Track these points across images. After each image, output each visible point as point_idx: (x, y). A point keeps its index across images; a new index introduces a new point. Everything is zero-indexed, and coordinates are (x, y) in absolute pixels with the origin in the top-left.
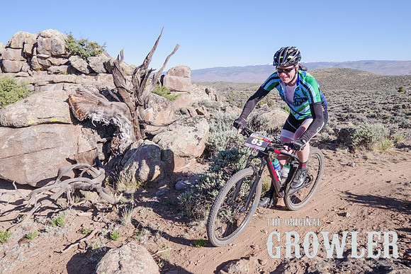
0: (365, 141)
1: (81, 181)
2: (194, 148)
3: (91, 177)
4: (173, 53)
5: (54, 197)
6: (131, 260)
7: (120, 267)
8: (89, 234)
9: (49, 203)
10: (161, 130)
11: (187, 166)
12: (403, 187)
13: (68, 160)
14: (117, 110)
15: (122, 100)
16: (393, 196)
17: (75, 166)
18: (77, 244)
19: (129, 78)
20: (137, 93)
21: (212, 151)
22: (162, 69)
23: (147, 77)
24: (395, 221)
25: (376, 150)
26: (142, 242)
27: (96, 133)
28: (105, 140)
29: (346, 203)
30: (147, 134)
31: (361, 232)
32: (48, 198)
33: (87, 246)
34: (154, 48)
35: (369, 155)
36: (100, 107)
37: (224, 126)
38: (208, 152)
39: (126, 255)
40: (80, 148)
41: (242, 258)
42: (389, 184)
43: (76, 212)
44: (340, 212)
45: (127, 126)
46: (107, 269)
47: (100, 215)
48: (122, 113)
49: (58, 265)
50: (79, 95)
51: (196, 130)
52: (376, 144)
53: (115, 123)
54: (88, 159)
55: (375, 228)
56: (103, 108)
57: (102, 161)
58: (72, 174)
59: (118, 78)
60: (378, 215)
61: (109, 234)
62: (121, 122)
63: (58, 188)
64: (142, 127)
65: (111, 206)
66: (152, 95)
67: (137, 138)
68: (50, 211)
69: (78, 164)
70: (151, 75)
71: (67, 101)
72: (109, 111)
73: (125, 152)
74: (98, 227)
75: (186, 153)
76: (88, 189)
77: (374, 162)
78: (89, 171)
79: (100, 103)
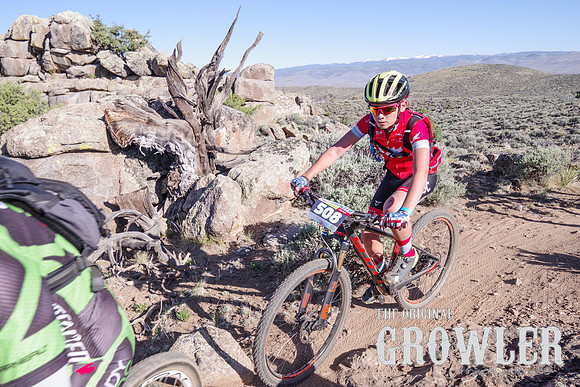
40: (124, 188)
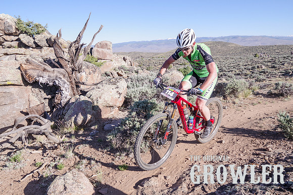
0: (234, 92)
1: (33, 128)
2: (116, 100)
3: (40, 125)
4: (99, 32)
5: (12, 140)
6: (73, 183)
7: (65, 188)
8: (41, 166)
9: (8, 145)
10: (92, 88)
11: (112, 113)
12: (258, 122)
13: (22, 112)
14: (58, 75)
15: (62, 67)
16: (252, 128)
17: (27, 117)
18: (32, 174)
19: (66, 50)
20: (73, 62)
21: (129, 102)
22: (91, 43)
23: (80, 50)
24: (254, 145)
25: (241, 97)
26: (81, 169)
27: (43, 92)
28: (50, 96)
29: (222, 134)
30: (81, 91)
31: (232, 153)
32: (7, 141)
33: (39, 175)
34: (85, 28)
35: (237, 101)
36: (45, 73)
37: (138, 84)
38: (127, 103)
39: (69, 180)
41: (153, 176)
42: (249, 120)
43: (30, 151)
44: (219, 140)
45: (66, 86)
46: (55, 191)
47: (48, 152)
48: (62, 77)
49: (17, 190)
50: (29, 64)
51: (117, 87)
52: (241, 93)
53: (57, 84)
54: (37, 111)
55: (241, 150)
56: (48, 73)
57: (48, 112)
58: (25, 123)
59: (58, 50)
60: (243, 141)
61: (56, 165)
62: (61, 83)
63: (14, 134)
64: (78, 86)
65: (56, 145)
66: (84, 63)
67: (74, 94)
68: (9, 151)
69: (30, 115)
70: (83, 48)
71: (19, 68)
72: (52, 75)
73: (66, 104)
74: (47, 161)
75: (111, 104)
76: (38, 134)
77: (240, 105)
78: (39, 120)
79: (45, 70)
